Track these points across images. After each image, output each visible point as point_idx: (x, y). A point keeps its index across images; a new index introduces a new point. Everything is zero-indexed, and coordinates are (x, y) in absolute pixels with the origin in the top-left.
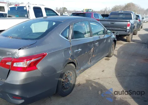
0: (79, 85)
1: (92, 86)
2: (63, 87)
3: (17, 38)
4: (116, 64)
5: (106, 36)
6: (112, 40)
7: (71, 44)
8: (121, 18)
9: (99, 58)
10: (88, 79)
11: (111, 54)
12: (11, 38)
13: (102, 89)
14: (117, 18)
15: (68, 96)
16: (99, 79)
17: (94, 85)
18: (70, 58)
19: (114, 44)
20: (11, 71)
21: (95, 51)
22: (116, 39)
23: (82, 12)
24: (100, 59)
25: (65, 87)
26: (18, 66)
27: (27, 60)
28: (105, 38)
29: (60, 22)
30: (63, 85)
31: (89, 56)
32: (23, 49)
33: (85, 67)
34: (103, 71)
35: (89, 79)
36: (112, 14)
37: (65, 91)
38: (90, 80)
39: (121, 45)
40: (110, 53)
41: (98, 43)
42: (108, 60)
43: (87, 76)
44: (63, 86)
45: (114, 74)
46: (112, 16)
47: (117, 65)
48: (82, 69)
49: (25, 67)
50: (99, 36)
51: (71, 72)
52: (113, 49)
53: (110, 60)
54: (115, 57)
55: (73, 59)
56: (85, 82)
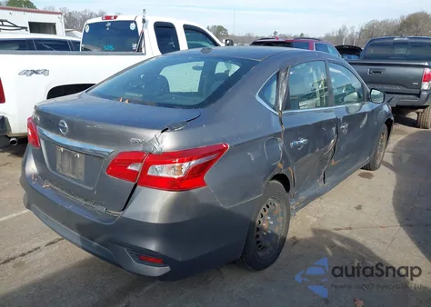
0: (295, 241)
1: (333, 246)
2: (258, 242)
3: (143, 103)
4: (393, 188)
5: (367, 107)
6: (382, 119)
7: (282, 124)
8: (402, 55)
9: (346, 170)
10: (317, 226)
11: (378, 162)
12: (127, 101)
13: (364, 256)
14: (387, 58)
15: (268, 269)
16: (350, 228)
17: (338, 243)
18: (281, 162)
19: (386, 132)
20: (138, 187)
21: (339, 149)
22: (392, 118)
23: (280, 40)
24: (347, 172)
25: (263, 244)
26: (161, 175)
27: (182, 161)
28: (364, 114)
29: (255, 63)
30: (258, 236)
31: (323, 161)
32: (172, 130)
33: (310, 192)
34: (359, 208)
35: (322, 228)
36: (372, 44)
37: (260, 254)
38: (324, 231)
39: (401, 137)
40: (375, 157)
41: (347, 125)
42: (369, 176)
43: (315, 219)
44: (258, 239)
45: (394, 218)
46: (372, 51)
47: (397, 193)
48: (302, 197)
49: (176, 177)
50: (348, 105)
51: (276, 204)
52: (381, 146)
53: (373, 179)
54: (389, 170)
55: (286, 166)
56: (310, 235)
